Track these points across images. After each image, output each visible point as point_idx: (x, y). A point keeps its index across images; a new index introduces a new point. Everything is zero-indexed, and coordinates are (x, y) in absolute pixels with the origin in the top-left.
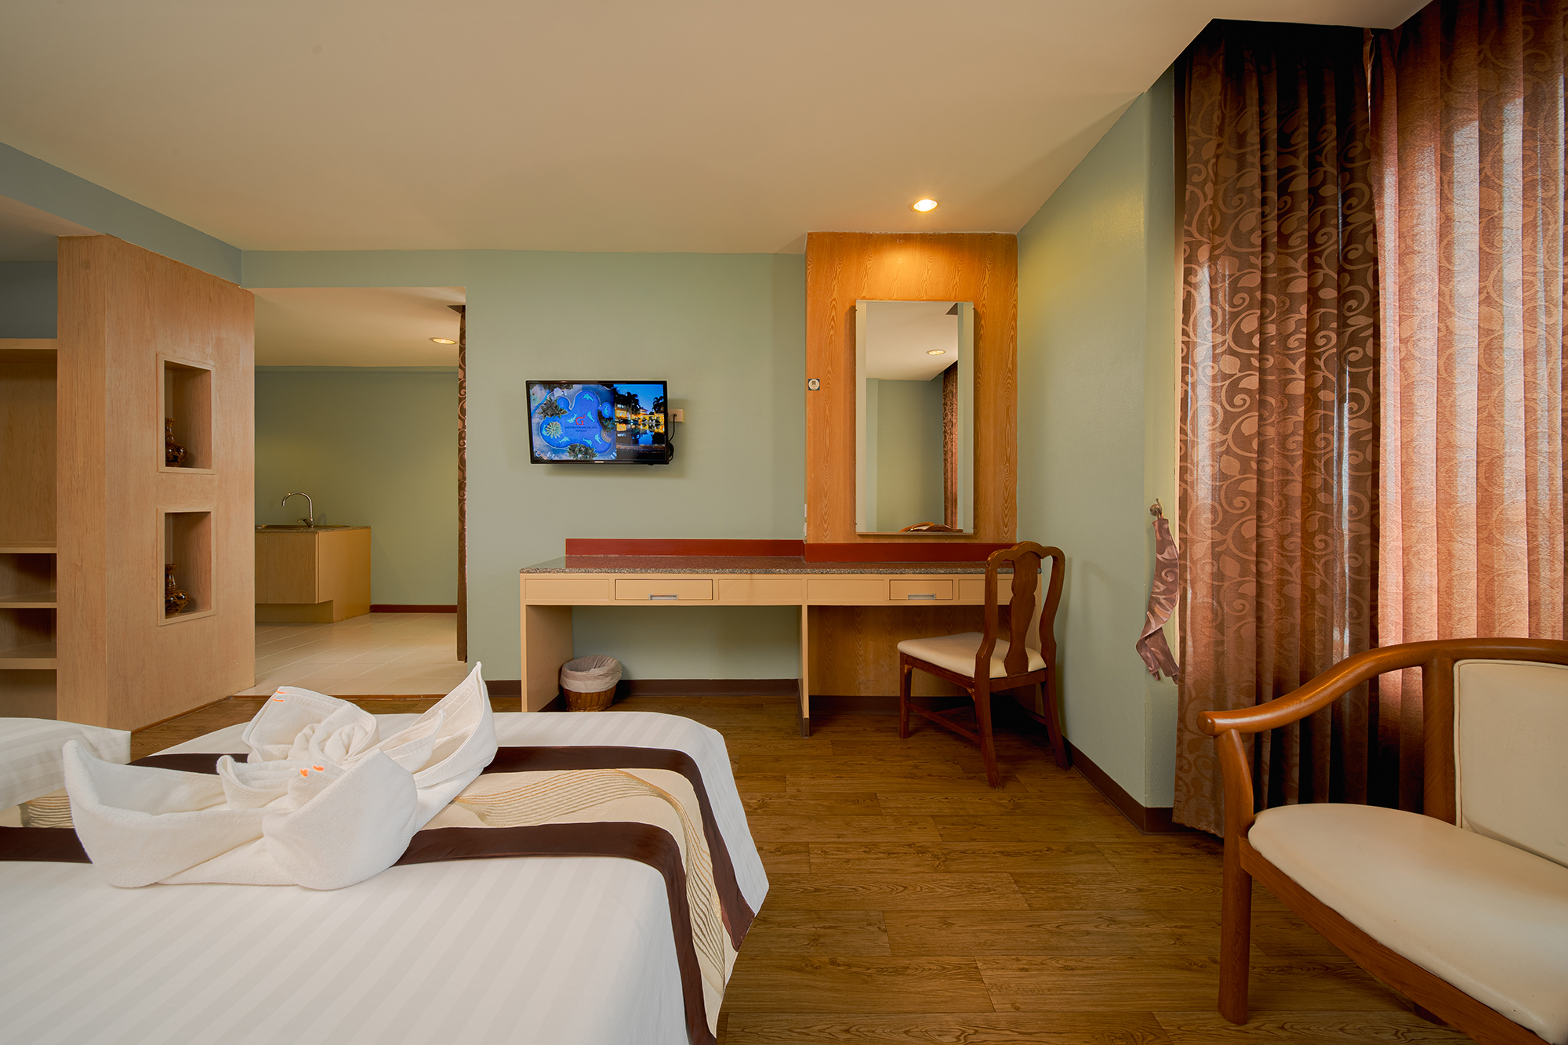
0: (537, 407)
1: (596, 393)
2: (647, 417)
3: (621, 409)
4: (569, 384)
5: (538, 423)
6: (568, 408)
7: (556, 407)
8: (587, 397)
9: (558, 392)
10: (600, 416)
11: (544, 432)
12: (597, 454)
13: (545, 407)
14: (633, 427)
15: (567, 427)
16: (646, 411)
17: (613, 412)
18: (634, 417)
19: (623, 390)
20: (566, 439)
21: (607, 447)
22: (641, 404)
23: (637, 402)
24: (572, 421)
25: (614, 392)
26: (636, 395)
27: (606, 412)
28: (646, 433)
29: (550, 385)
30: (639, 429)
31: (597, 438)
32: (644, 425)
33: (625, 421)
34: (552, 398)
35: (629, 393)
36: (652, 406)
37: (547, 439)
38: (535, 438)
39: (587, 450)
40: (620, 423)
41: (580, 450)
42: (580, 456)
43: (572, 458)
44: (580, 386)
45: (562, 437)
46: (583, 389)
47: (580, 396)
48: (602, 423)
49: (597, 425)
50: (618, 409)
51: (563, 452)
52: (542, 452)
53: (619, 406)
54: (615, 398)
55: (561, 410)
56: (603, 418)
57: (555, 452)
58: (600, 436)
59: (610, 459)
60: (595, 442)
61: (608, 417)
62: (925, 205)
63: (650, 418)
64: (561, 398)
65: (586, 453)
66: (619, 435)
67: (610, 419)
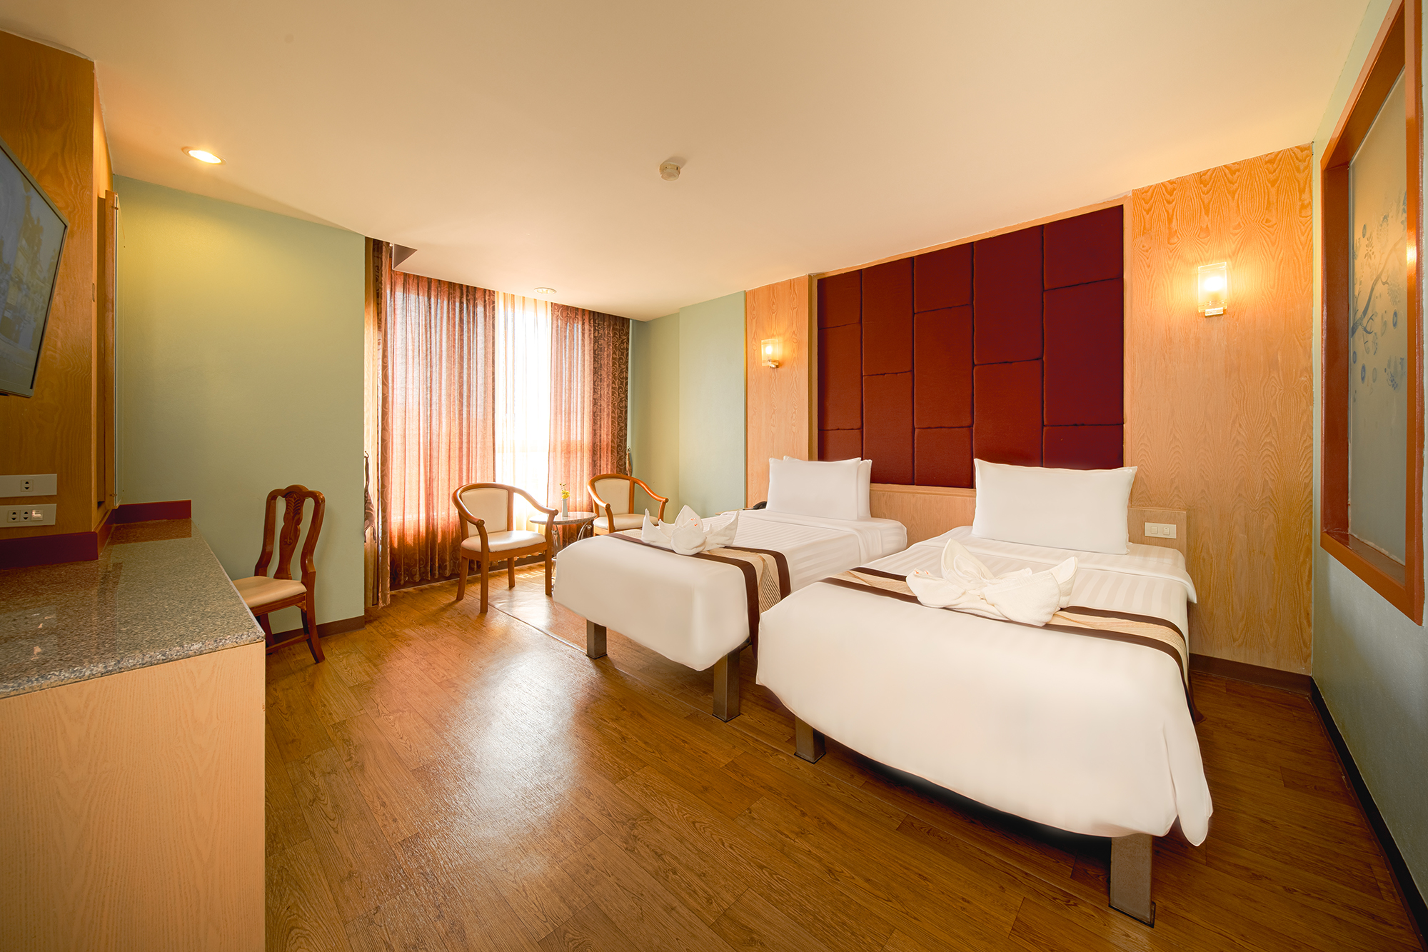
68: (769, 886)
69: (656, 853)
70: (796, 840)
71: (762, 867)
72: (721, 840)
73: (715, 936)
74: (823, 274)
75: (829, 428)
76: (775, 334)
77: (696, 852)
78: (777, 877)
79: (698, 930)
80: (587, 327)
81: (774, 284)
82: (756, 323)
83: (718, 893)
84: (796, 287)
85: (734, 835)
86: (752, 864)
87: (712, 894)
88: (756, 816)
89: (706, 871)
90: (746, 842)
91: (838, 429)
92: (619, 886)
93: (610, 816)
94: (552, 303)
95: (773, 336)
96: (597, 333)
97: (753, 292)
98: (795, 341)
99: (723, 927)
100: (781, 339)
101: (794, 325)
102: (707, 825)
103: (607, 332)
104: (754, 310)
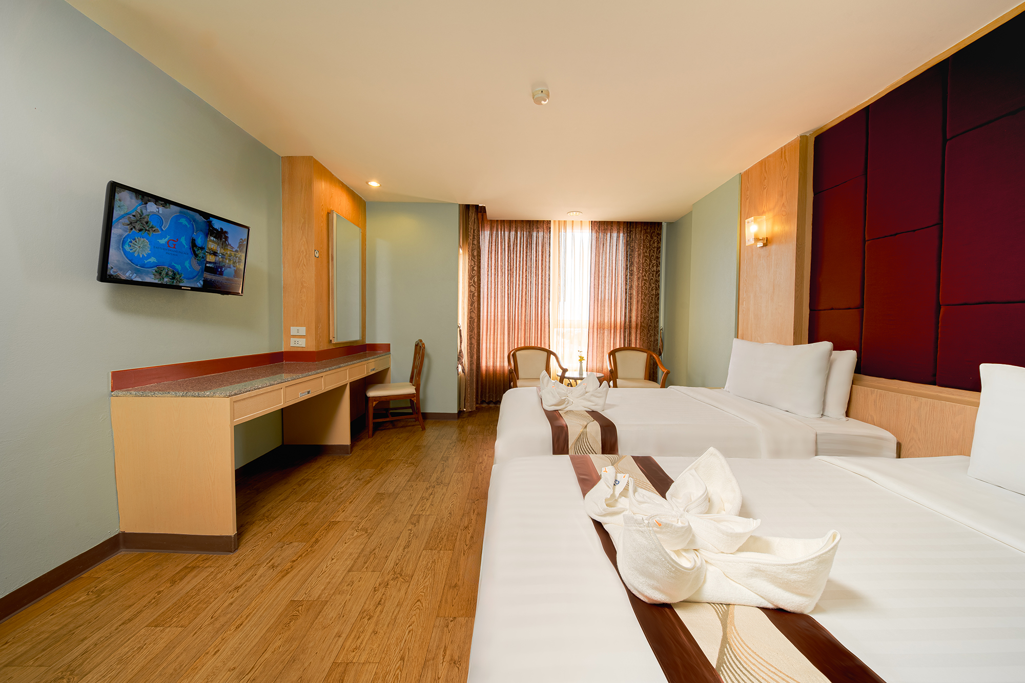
0: (122, 217)
1: (192, 221)
2: (233, 253)
3: (213, 241)
4: (166, 202)
5: (121, 236)
6: (161, 227)
7: (147, 223)
8: (183, 221)
9: (152, 207)
10: (193, 244)
11: (127, 248)
12: (185, 281)
13: (133, 219)
14: (221, 260)
15: (155, 247)
16: (233, 248)
17: (205, 242)
18: (223, 251)
19: (217, 225)
20: (153, 260)
21: (195, 274)
22: (230, 241)
23: (226, 238)
24: (163, 241)
25: (210, 224)
26: (226, 232)
27: (199, 242)
28: (230, 268)
29: (144, 196)
30: (225, 262)
31: (187, 264)
32: (230, 260)
33: (215, 254)
34: (144, 211)
35: (222, 229)
36: (238, 245)
37: (130, 257)
38: (112, 252)
39: (174, 274)
40: (210, 254)
41: (167, 274)
42: (166, 280)
43: (156, 281)
44: (177, 209)
45: (149, 256)
46: (180, 212)
47: (177, 218)
48: (194, 251)
49: (189, 251)
50: (211, 241)
51: (147, 273)
52: (121, 269)
53: (212, 238)
54: (209, 229)
55: (152, 227)
56: (196, 246)
57: (137, 272)
58: (190, 263)
59: (196, 286)
60: (184, 268)
61: (200, 246)
62: (374, 184)
63: (235, 254)
64: (154, 214)
65: (173, 278)
66: (208, 265)
67: (202, 248)
68: (388, 673)
69: (380, 601)
70: (444, 663)
71: (402, 659)
72: (414, 622)
73: (327, 670)
74: (821, 128)
75: (820, 308)
76: (765, 210)
77: (393, 618)
78: (398, 674)
79: (328, 658)
80: (621, 235)
81: (766, 158)
82: (749, 203)
83: (364, 650)
84: (787, 154)
85: (423, 627)
86: (402, 652)
87: (361, 647)
88: (450, 627)
89: (380, 632)
90: (420, 636)
91: (832, 309)
92: (345, 603)
93: (396, 565)
94: (592, 221)
95: (763, 213)
96: (629, 238)
97: (747, 173)
98: (784, 214)
99: (336, 670)
100: (770, 215)
101: (784, 197)
102: (422, 608)
103: (638, 236)
104: (748, 190)
